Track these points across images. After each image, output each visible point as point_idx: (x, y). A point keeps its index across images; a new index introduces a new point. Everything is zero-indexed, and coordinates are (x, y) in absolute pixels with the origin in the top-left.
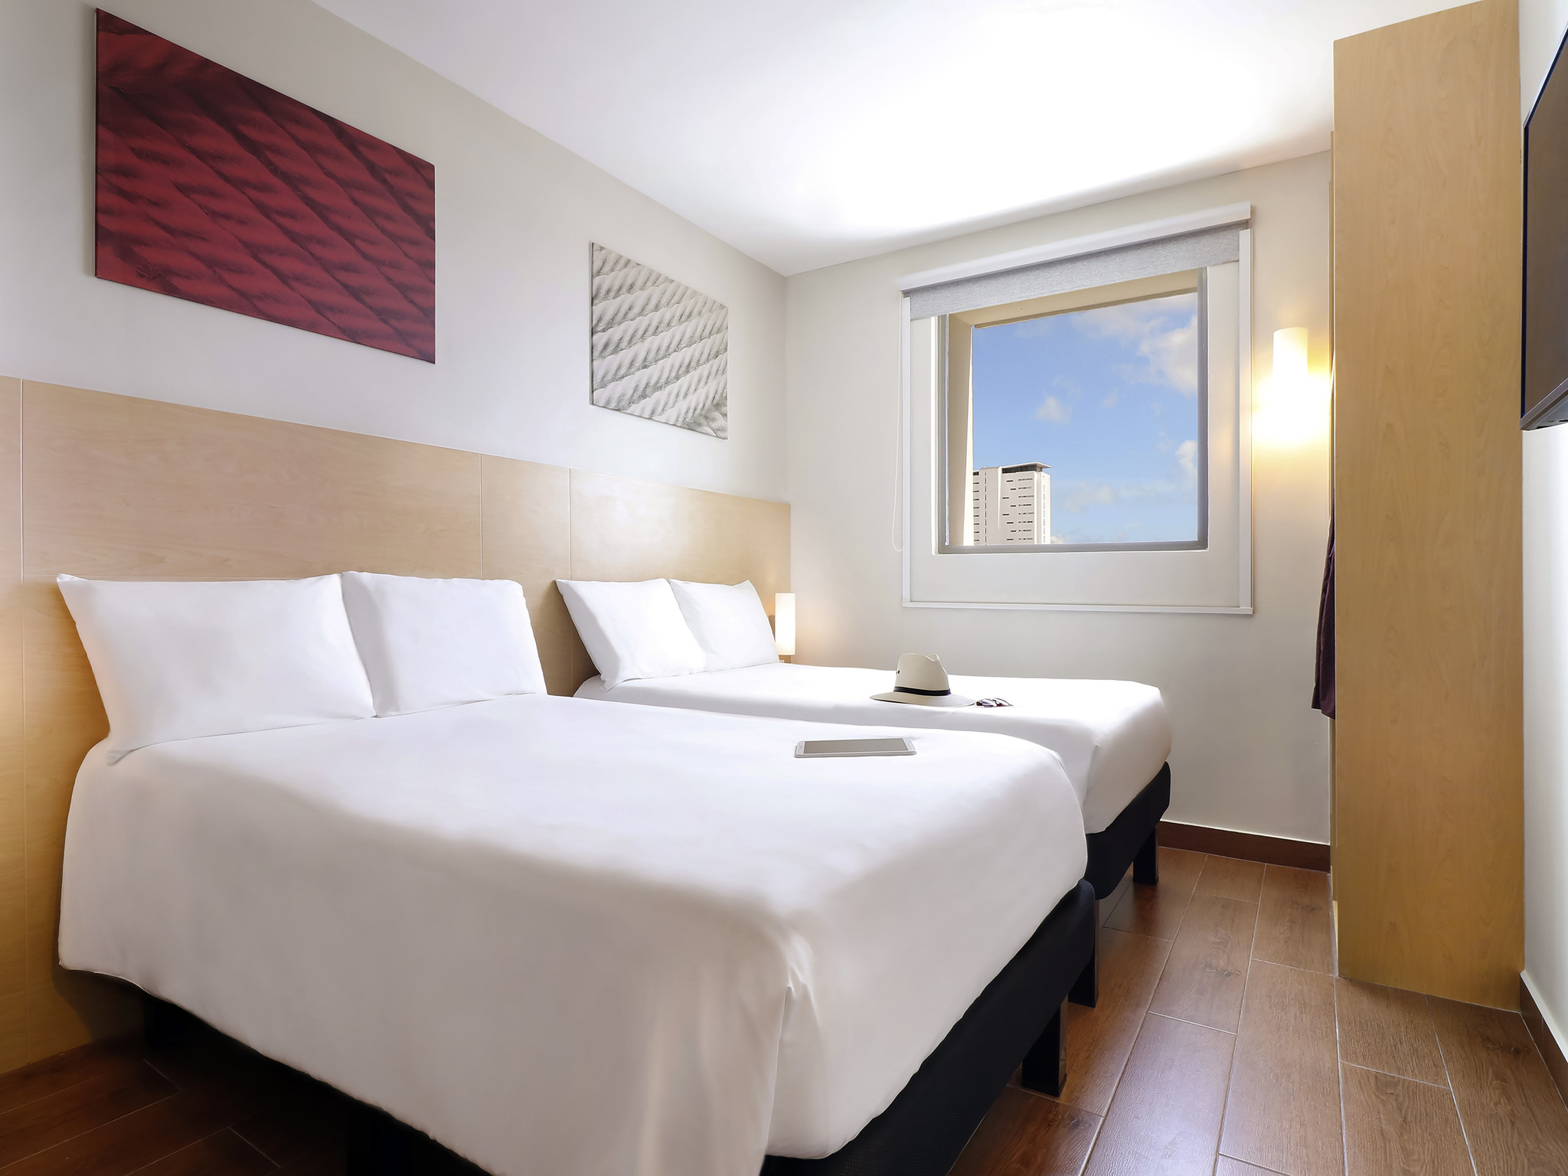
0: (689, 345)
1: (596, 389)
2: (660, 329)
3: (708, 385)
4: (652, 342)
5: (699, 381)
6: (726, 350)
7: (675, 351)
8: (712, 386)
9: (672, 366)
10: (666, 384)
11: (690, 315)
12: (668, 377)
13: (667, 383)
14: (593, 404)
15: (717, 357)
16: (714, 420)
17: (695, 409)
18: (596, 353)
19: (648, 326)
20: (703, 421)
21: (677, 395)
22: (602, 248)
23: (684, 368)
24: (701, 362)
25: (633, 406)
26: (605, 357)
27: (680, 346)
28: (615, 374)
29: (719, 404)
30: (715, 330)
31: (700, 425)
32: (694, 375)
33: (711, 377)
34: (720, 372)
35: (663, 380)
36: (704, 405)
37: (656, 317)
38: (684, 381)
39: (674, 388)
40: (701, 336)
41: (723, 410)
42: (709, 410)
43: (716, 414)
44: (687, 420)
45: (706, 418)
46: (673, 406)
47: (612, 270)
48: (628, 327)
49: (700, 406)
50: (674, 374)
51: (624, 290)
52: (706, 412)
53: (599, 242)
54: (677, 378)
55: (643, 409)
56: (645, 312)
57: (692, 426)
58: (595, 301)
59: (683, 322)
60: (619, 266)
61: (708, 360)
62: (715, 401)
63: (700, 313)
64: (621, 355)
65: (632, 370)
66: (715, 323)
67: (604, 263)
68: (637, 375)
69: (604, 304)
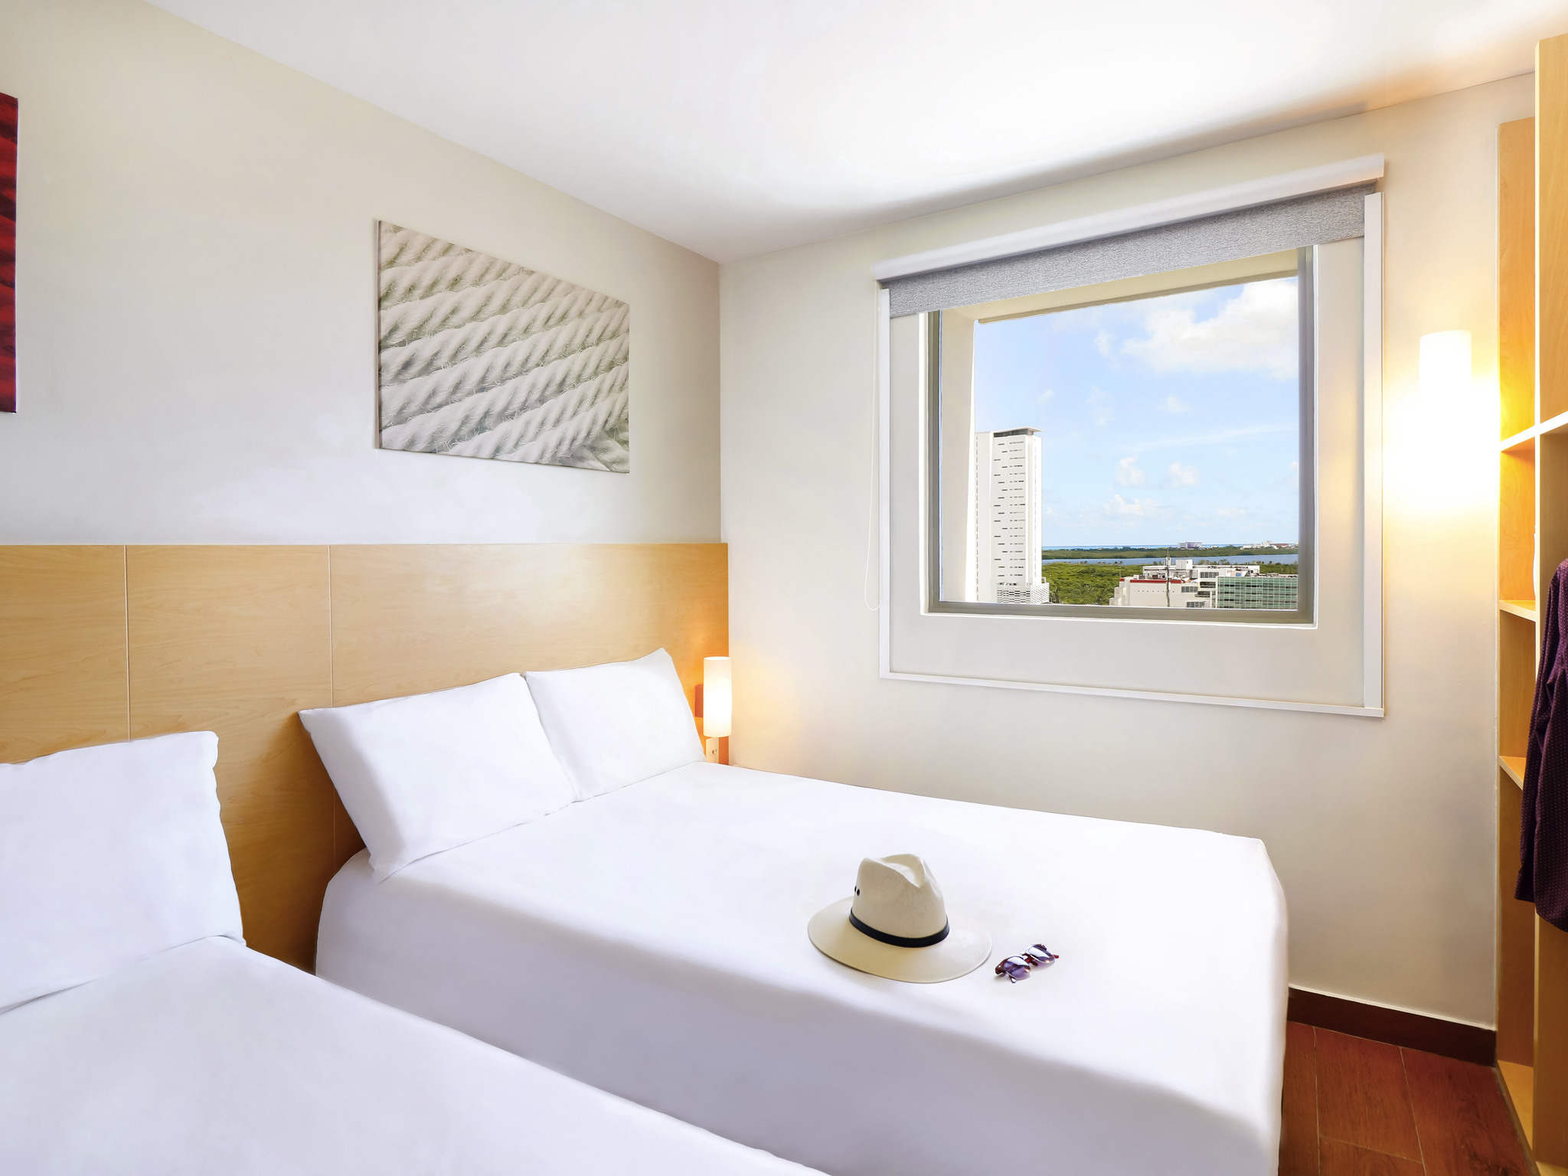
0: (563, 355)
1: (386, 427)
2: (510, 338)
3: (596, 406)
4: (495, 357)
5: (581, 403)
6: (626, 359)
7: (538, 365)
8: (603, 408)
9: (533, 386)
10: (521, 410)
11: (563, 317)
12: (526, 401)
13: (524, 408)
14: (380, 447)
15: (611, 369)
16: (606, 450)
17: (574, 440)
18: (387, 376)
19: (489, 334)
20: (587, 453)
21: (542, 424)
22: (397, 229)
23: (553, 387)
24: (585, 375)
25: (459, 446)
26: (404, 381)
27: (546, 358)
28: (426, 403)
29: (615, 429)
30: (608, 333)
31: (582, 459)
32: (572, 396)
33: (601, 397)
34: (616, 388)
35: (516, 405)
36: (589, 433)
37: (502, 323)
38: (554, 405)
39: (536, 414)
40: (583, 344)
41: (622, 436)
42: (599, 438)
43: (611, 443)
44: (560, 455)
45: (592, 449)
46: (535, 438)
47: (419, 259)
48: (452, 337)
49: (583, 434)
50: (535, 396)
51: (442, 286)
52: (593, 441)
53: (390, 218)
54: (542, 400)
55: (479, 448)
56: (482, 316)
57: (570, 459)
58: (384, 304)
59: (551, 327)
60: (432, 253)
61: (596, 373)
62: (608, 427)
63: (581, 314)
64: (436, 376)
65: (459, 395)
66: (608, 326)
67: (402, 249)
68: (469, 402)
69: (402, 306)
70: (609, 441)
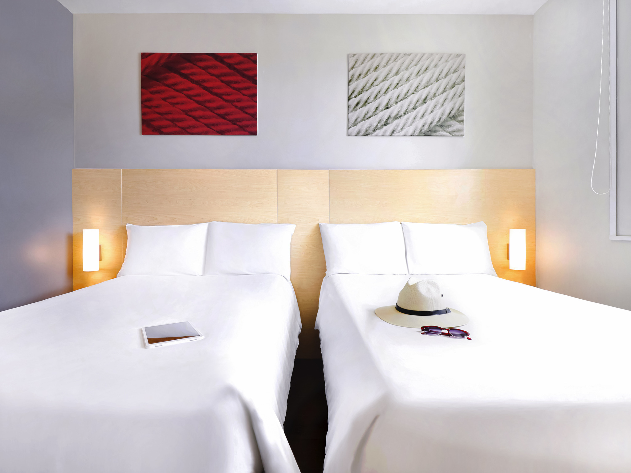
1: (350, 128)
2: (399, 85)
3: (444, 107)
4: (393, 94)
5: (435, 106)
6: (463, 81)
7: (413, 93)
8: (448, 108)
9: (411, 103)
10: (404, 114)
11: (426, 69)
12: (407, 109)
13: (406, 113)
14: (348, 135)
15: (453, 87)
16: (449, 126)
17: (431, 123)
18: (351, 108)
19: (390, 85)
20: (438, 128)
21: (415, 118)
22: (355, 54)
23: (421, 101)
24: (438, 93)
25: (377, 132)
26: (356, 110)
27: (417, 90)
28: (364, 117)
29: (456, 116)
30: (452, 71)
31: (435, 131)
32: (430, 104)
33: (447, 102)
34: (457, 96)
35: (402, 112)
36: (440, 120)
37: (396, 79)
38: (421, 109)
39: (412, 115)
40: (437, 79)
41: (460, 118)
42: (446, 121)
43: (453, 122)
44: (423, 131)
45: (441, 126)
46: (411, 125)
47: (362, 63)
48: (375, 90)
49: (437, 120)
50: (412, 106)
51: (371, 71)
52: (442, 123)
54: (415, 108)
55: (385, 132)
56: (387, 78)
57: (429, 132)
58: (351, 82)
59: (420, 75)
60: (367, 60)
61: (444, 91)
62: (451, 115)
63: (436, 66)
64: (368, 106)
65: (377, 112)
66: (451, 67)
67: (356, 62)
68: (381, 114)
69: (356, 82)
70: (451, 122)
